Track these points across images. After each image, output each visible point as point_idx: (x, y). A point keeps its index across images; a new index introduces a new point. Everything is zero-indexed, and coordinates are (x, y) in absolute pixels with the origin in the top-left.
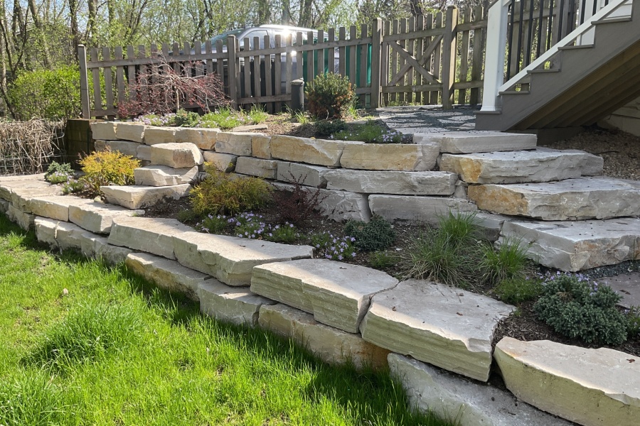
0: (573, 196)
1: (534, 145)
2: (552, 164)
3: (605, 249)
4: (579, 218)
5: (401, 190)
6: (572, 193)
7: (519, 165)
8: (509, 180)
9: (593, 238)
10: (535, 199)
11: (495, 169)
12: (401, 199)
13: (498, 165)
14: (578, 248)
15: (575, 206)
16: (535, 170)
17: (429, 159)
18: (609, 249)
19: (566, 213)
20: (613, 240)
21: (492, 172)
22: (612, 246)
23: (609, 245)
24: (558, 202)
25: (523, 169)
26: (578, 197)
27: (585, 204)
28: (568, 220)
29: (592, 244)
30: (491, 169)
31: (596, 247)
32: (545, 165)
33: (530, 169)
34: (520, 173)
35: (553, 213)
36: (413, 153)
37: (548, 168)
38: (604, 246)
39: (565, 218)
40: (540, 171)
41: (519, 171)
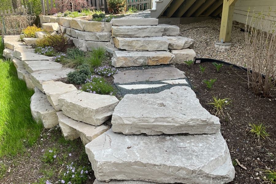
0: (137, 42)
1: (157, 24)
2: (145, 30)
3: (132, 60)
4: (141, 50)
5: (96, 39)
6: (137, 40)
7: (129, 30)
8: (126, 36)
9: (127, 56)
10: (121, 42)
11: (117, 31)
12: (94, 43)
13: (119, 30)
14: (119, 59)
15: (138, 45)
16: (137, 32)
17: (108, 28)
18: (133, 60)
19: (135, 48)
20: (135, 57)
21: (116, 32)
22: (135, 59)
23: (133, 59)
24: (131, 43)
25: (131, 32)
26: (139, 42)
27: (142, 45)
28: (136, 51)
29: (126, 58)
30: (116, 31)
31: (128, 59)
32: (142, 31)
33: (135, 32)
34: (130, 33)
35: (130, 48)
36: (101, 25)
37: (143, 32)
38: (131, 59)
39: (135, 50)
40: (139, 33)
41: (129, 32)
